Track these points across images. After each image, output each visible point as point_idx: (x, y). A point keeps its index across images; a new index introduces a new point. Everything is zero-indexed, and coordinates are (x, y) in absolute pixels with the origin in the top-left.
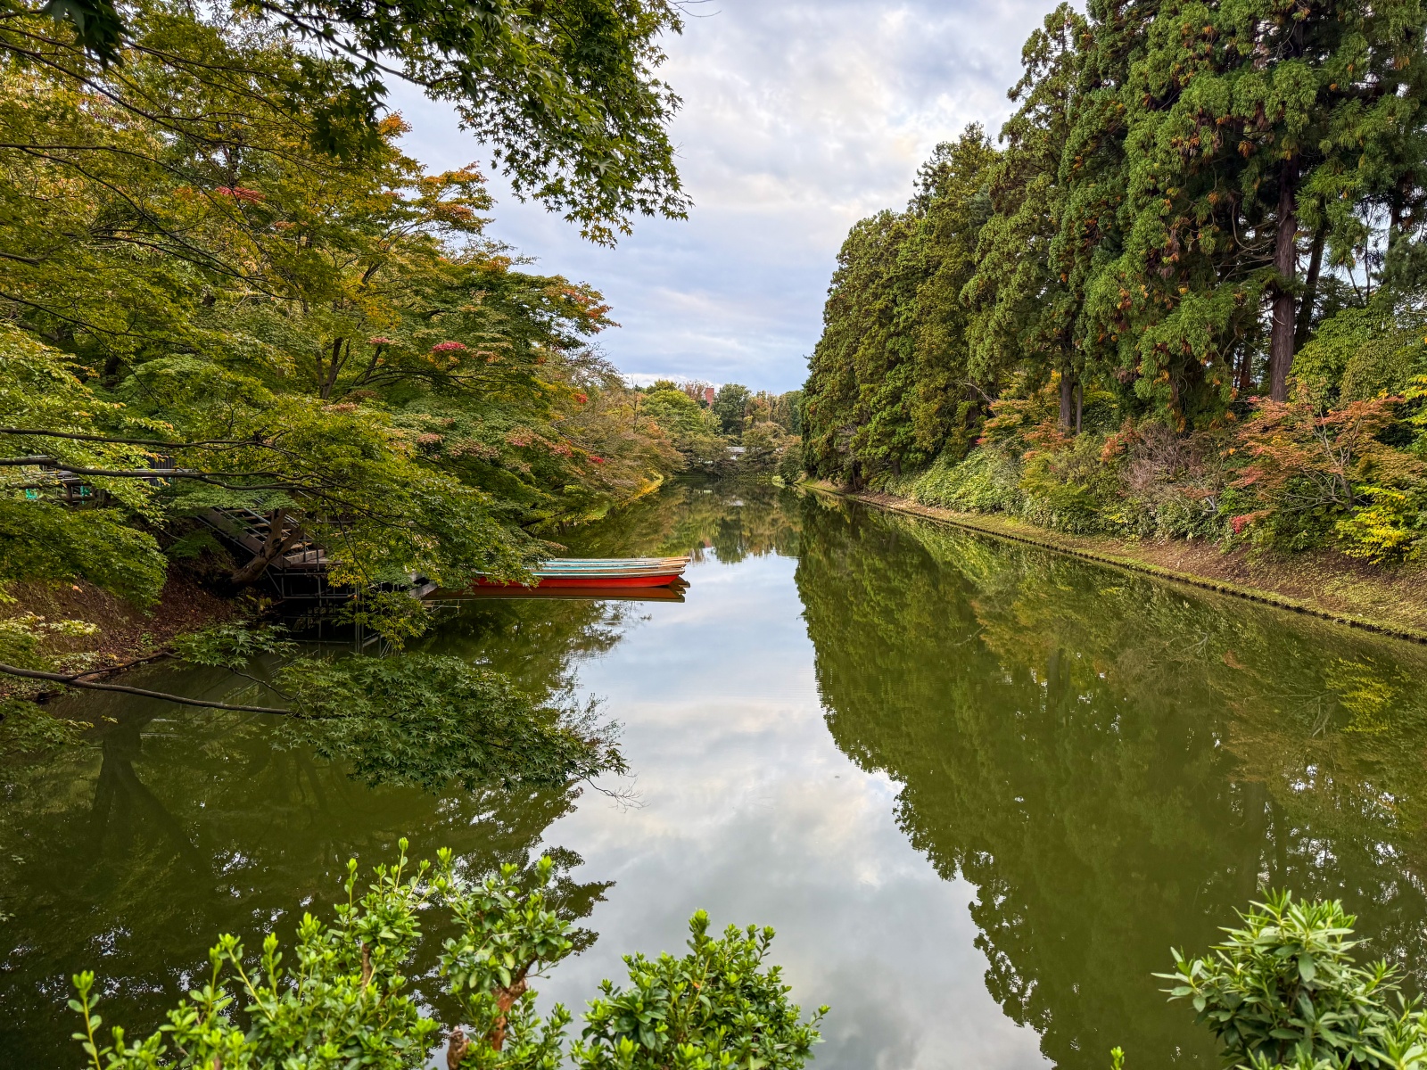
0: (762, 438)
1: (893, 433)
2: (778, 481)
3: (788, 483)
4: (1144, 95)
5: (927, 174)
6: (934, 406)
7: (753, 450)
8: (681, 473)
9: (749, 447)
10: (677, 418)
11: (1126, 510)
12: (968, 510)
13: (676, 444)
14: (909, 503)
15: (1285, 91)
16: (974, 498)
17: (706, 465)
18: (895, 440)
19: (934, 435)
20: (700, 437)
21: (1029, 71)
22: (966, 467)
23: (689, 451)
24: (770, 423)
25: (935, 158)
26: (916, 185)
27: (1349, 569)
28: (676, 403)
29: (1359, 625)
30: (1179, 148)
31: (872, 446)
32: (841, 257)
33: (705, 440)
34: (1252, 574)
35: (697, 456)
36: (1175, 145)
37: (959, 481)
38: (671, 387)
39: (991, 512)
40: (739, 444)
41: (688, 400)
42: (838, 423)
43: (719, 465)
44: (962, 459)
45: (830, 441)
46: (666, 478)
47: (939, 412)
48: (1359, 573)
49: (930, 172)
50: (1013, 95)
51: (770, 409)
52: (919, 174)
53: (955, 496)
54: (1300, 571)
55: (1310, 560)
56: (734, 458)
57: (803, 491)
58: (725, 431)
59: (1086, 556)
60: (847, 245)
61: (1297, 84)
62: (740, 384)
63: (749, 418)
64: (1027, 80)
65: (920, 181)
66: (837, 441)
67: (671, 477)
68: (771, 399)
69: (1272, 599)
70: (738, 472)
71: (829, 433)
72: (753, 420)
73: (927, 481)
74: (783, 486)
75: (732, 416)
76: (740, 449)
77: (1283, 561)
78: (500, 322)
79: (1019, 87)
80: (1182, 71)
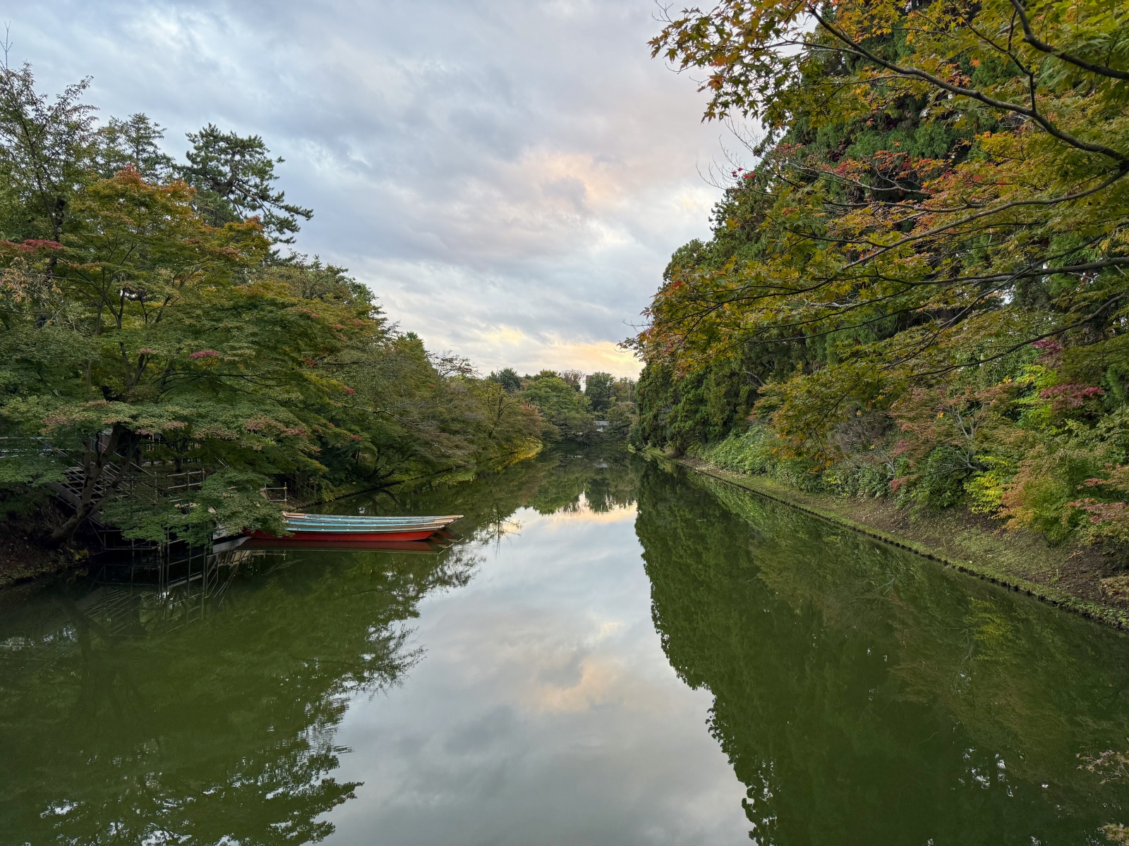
0: (621, 414)
1: (696, 411)
2: (631, 449)
3: (639, 449)
4: (827, 150)
5: (719, 212)
6: (723, 389)
7: (615, 423)
8: (557, 442)
9: (611, 422)
10: (555, 399)
11: (839, 473)
12: (745, 472)
13: (554, 420)
14: (711, 466)
15: (923, 145)
16: (747, 463)
17: (577, 436)
18: (698, 416)
19: (722, 411)
20: (573, 414)
21: (770, 133)
22: (747, 437)
23: (564, 425)
24: (629, 403)
25: (725, 200)
26: (710, 220)
27: (975, 524)
28: (555, 388)
29: (965, 570)
30: (846, 190)
31: (681, 421)
32: (666, 275)
33: (576, 416)
34: (911, 526)
35: (571, 428)
36: (843, 188)
37: (741, 449)
38: (553, 375)
39: (759, 474)
40: (603, 418)
41: (564, 385)
42: (660, 403)
43: (587, 436)
44: (745, 432)
45: (655, 417)
46: (545, 446)
47: (726, 395)
48: (982, 526)
49: (722, 210)
50: (757, 152)
51: (629, 391)
52: (713, 212)
53: (737, 460)
54: (943, 525)
55: (951, 515)
56: (600, 430)
57: (649, 456)
58: (595, 409)
59: (806, 511)
60: (670, 267)
61: (932, 139)
62: (606, 372)
63: (613, 398)
64: (769, 139)
65: (714, 217)
66: (661, 417)
67: (549, 446)
68: (631, 382)
69: (915, 547)
70: (603, 441)
71: (655, 411)
72: (617, 400)
73: (721, 448)
74: (634, 452)
75: (600, 397)
76: (605, 423)
77: (934, 516)
78: (254, 334)
79: (763, 145)
80: (852, 131)
